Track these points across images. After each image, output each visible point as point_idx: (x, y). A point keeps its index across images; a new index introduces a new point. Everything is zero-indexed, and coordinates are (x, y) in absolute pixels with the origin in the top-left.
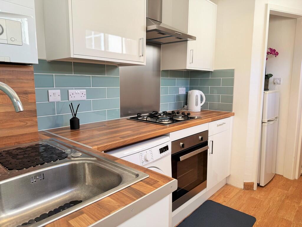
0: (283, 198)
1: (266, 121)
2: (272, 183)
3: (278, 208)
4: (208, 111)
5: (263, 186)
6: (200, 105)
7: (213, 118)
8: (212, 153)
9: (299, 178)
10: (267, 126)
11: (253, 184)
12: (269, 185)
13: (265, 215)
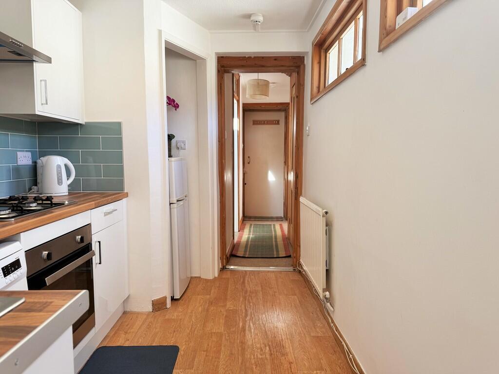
0: (206, 306)
1: (175, 202)
2: (189, 291)
3: (203, 321)
4: (82, 194)
5: (179, 298)
6: (66, 182)
7: (96, 202)
8: (100, 263)
9: (219, 275)
10: (177, 208)
11: (165, 298)
12: (185, 294)
13: (189, 338)
